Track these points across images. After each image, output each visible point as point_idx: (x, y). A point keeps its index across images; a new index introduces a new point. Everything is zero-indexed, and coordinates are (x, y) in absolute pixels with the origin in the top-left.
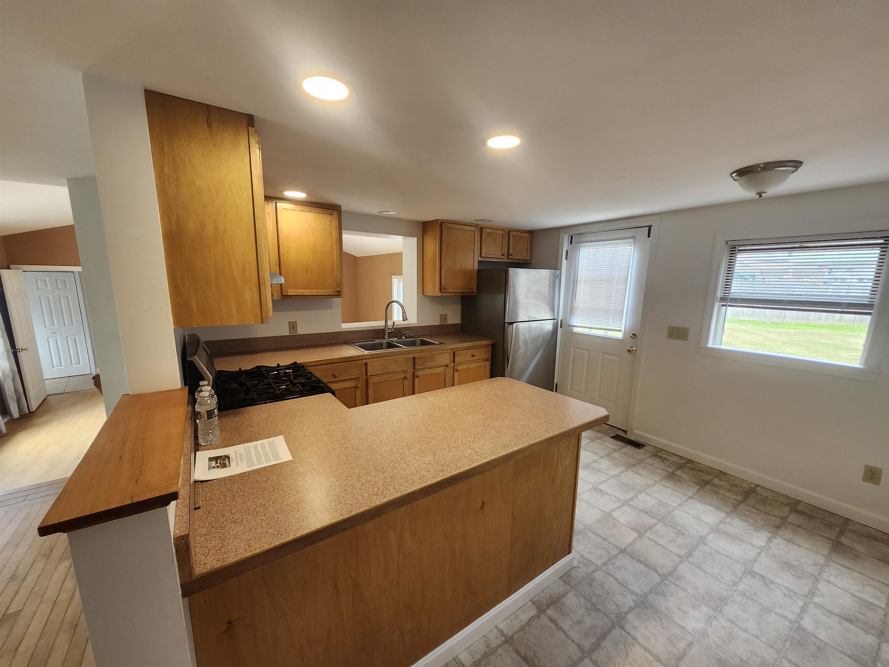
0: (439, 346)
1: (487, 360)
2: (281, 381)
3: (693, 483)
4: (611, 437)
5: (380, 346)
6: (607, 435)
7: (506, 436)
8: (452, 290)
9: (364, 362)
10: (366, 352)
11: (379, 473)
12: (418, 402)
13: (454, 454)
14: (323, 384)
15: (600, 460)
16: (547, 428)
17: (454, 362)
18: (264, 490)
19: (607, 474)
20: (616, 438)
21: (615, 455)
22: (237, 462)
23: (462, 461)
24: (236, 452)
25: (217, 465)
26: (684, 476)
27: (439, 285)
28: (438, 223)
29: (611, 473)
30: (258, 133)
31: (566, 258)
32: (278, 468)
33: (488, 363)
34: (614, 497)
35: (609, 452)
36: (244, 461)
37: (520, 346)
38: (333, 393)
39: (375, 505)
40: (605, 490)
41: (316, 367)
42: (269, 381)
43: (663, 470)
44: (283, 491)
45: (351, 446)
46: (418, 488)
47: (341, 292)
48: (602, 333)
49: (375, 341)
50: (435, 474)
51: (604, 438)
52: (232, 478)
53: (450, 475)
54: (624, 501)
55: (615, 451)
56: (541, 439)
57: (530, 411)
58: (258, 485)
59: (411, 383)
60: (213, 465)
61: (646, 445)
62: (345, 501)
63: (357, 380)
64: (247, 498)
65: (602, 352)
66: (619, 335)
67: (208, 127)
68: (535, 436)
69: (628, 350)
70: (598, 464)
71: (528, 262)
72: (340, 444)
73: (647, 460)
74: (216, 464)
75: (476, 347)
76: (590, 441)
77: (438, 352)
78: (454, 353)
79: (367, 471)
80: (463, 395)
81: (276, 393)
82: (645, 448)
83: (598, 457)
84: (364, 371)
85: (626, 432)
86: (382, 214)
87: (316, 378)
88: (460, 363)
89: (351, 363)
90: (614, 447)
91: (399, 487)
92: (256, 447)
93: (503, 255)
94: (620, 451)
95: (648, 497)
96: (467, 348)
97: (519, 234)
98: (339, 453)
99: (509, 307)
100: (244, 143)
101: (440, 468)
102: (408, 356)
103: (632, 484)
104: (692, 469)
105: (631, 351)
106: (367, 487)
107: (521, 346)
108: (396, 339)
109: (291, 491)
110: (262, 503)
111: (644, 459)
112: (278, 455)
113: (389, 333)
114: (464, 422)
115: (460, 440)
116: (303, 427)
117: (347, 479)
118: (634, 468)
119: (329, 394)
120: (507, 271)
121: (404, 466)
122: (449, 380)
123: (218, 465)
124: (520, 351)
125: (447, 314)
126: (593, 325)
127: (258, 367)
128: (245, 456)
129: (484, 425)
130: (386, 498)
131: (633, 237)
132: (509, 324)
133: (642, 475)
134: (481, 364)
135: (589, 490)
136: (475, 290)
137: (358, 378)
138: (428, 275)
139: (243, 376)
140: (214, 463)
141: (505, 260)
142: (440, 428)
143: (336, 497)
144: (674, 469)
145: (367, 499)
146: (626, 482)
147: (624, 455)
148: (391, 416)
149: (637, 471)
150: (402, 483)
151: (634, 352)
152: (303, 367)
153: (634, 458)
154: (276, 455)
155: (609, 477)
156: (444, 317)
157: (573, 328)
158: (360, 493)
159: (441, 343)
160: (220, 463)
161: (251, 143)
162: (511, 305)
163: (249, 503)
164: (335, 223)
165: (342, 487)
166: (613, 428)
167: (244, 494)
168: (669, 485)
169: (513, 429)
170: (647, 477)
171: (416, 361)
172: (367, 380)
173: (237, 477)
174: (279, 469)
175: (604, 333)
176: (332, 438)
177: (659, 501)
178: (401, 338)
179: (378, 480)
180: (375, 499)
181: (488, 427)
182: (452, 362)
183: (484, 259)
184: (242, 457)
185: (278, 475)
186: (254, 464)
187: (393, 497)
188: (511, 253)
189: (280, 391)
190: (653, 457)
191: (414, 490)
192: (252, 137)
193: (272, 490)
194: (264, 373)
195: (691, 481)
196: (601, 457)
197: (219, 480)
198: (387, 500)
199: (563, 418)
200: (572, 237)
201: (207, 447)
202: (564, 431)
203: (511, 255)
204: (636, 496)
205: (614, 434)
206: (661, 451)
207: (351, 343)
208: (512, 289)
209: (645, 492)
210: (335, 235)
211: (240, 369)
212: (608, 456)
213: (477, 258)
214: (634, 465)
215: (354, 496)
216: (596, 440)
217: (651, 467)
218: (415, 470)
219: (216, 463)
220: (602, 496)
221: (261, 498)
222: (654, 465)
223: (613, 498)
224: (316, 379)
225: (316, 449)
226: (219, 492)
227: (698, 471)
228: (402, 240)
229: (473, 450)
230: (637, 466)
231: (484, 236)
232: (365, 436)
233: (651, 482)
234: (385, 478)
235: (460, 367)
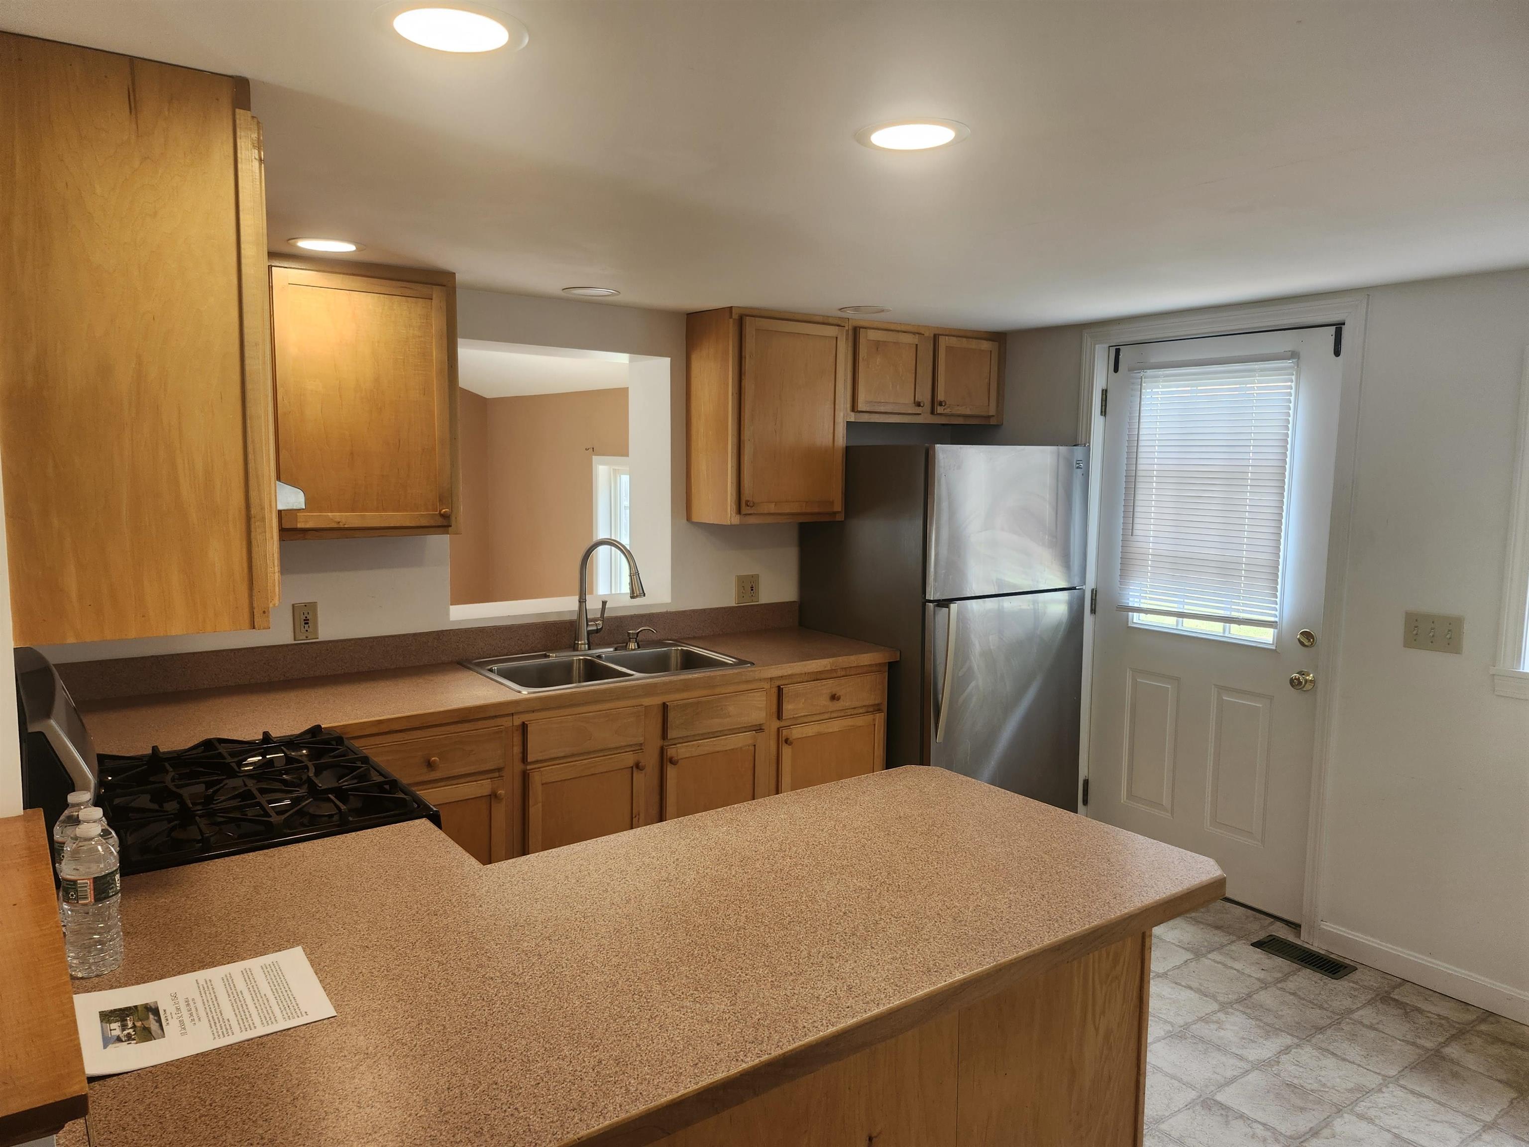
0: (736, 671)
1: (877, 709)
2: (277, 785)
3: (1496, 1084)
4: (1253, 945)
5: (563, 674)
6: (1240, 938)
7: (932, 940)
8: (772, 508)
9: (517, 721)
10: (525, 692)
11: (582, 1049)
12: (683, 843)
13: (789, 994)
14: (406, 795)
15: (1221, 1016)
16: (1047, 917)
17: (779, 716)
18: (265, 1101)
19: (1241, 1058)
20: (1269, 945)
21: (1266, 998)
22: (182, 1023)
23: (812, 1011)
24: (175, 997)
25: (125, 1032)
26: (1470, 1061)
27: (734, 494)
28: (731, 317)
29: (1255, 1053)
30: (258, 123)
31: (1104, 412)
32: (298, 1038)
33: (880, 719)
34: (1261, 1127)
35: (1246, 991)
36: (199, 1020)
37: (970, 668)
38: (436, 820)
39: (576, 1137)
40: (1235, 1107)
41: (373, 741)
42: (246, 785)
43: (1407, 1042)
44: (318, 1103)
45: (498, 974)
46: (691, 1089)
47: (453, 518)
48: (1214, 629)
49: (549, 656)
50: (738, 1050)
51: (1233, 948)
52: (173, 1068)
53: (779, 1052)
54: (1291, 1137)
55: (1265, 985)
56: (1033, 949)
57: (1002, 867)
58: (247, 1087)
59: (655, 782)
60: (117, 1032)
61: (1358, 966)
62: (492, 1127)
63: (497, 774)
64: (221, 1123)
65: (1214, 685)
66: (1266, 636)
67: (131, 112)
68: (1015, 941)
69: (1292, 681)
70: (1214, 1026)
71: (993, 422)
72: (468, 969)
73: (1361, 1012)
74: (123, 1030)
75: (843, 673)
76: (1192, 956)
77: (731, 689)
78: (780, 690)
79: (547, 1046)
80: (811, 821)
81: (271, 822)
82: (1355, 976)
83: (1216, 1006)
84: (517, 750)
85: (1296, 927)
86: (575, 294)
87: (381, 774)
88: (797, 721)
89: (480, 724)
90: (1261, 975)
91: (640, 1087)
92: (228, 981)
93: (918, 404)
94: (1279, 985)
95: (1364, 1125)
96: (817, 677)
97: (964, 343)
98: (465, 995)
99: (936, 555)
100: (221, 150)
101: (750, 1033)
102: (647, 701)
103: (1315, 1086)
104: (1496, 1040)
105: (1300, 683)
106: (551, 1088)
107: (976, 667)
108: (612, 649)
109: (341, 1103)
110: (267, 1136)
111: (1352, 1011)
112: (294, 1004)
113: (589, 633)
114: (813, 900)
115: (805, 953)
116: (356, 923)
117: (493, 1068)
118: (1320, 1036)
119: (423, 824)
120: (931, 452)
121: (650, 1029)
122: (765, 772)
123: (129, 1033)
124: (973, 684)
125: (758, 576)
126: (1186, 607)
127: (208, 744)
128: (200, 1005)
129: (870, 910)
130: (604, 1117)
131: (1294, 355)
132: (938, 606)
133: (1344, 1060)
134: (860, 721)
135: (1188, 1107)
136: (838, 507)
137: (499, 770)
138: (703, 465)
139: (167, 772)
140: (116, 1026)
141: (925, 418)
142: (746, 916)
143: (467, 1118)
144: (1441, 1039)
145: (552, 1122)
146: (1296, 1081)
147: (1292, 997)
148: (608, 884)
149: (1331, 1048)
150: (648, 1077)
151: (1308, 686)
152: (340, 740)
153: (1321, 1007)
154: (290, 1005)
155: (1247, 1066)
156: (749, 585)
157: (1128, 616)
158: (534, 1107)
159: (741, 662)
160: (134, 1027)
161: (241, 150)
162: (944, 551)
163: (230, 1136)
164: (437, 322)
165: (481, 1088)
166: (1258, 915)
167: (213, 1112)
168: (1426, 1090)
169: (950, 919)
170: (1359, 1065)
171: (671, 715)
172: (525, 777)
173: (187, 1066)
174: (303, 1041)
175: (1222, 631)
176: (442, 951)
177: (1396, 1136)
178: (625, 648)
179: (579, 1069)
180: (576, 1120)
181: (880, 914)
182: (775, 715)
183: (865, 418)
184: (193, 1010)
185: (302, 1060)
186: (229, 1031)
187: (623, 1116)
188: (941, 396)
189: (283, 817)
190: (1380, 1006)
191: (679, 1094)
192: (243, 134)
193: (289, 1100)
194: (227, 761)
195: (1490, 1077)
196: (1224, 1007)
197: (138, 1074)
198: (607, 1123)
199: (1094, 888)
200: (1118, 352)
201: (88, 984)
202: (1096, 926)
203: (940, 404)
204: (1327, 1123)
205: (1262, 935)
206: (1400, 985)
207: (480, 665)
208: (945, 505)
209: (1352, 1110)
210: (436, 354)
211: (155, 748)
212: (1244, 1002)
213: (844, 415)
214: (1321, 1029)
215: (516, 1113)
216: (1209, 952)
217: (1373, 1034)
218: (683, 1039)
219: (124, 1027)
220: (1227, 1123)
221: (260, 1122)
222: (1380, 1027)
223: (1259, 1130)
224: (381, 779)
225: (400, 983)
226: (141, 1108)
227: (1512, 1044)
228: (628, 362)
229: (840, 982)
230: (1329, 1032)
231: (863, 352)
232: (537, 945)
233: (1372, 1080)
234: (600, 1062)
235: (796, 732)
